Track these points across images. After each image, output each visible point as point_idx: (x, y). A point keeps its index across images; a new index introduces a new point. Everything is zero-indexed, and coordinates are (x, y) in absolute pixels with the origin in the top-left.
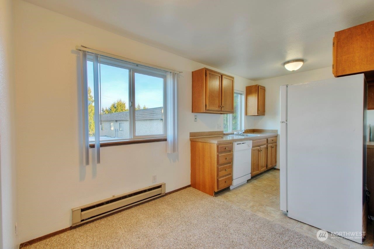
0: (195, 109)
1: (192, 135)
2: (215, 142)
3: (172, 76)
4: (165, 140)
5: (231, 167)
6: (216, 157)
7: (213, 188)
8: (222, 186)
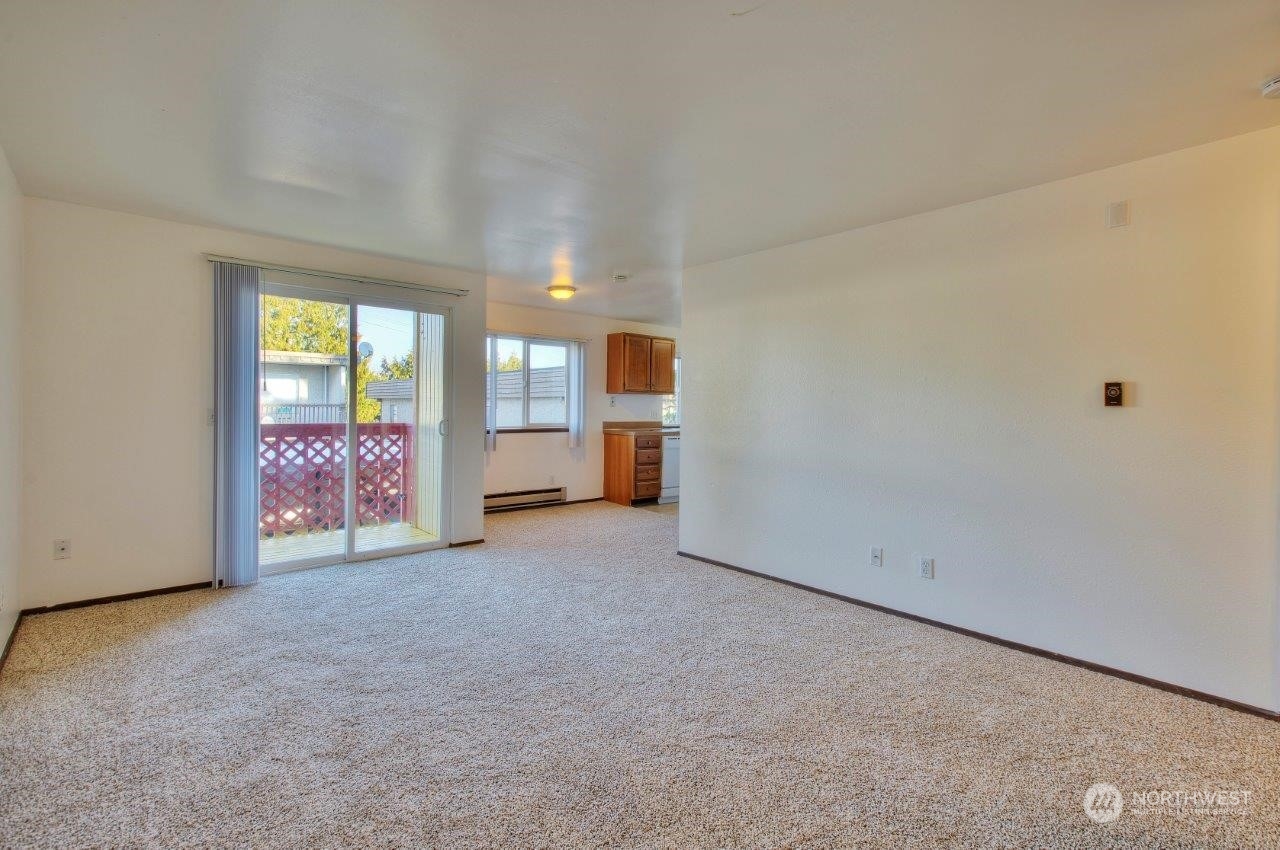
0: (611, 388)
1: (607, 425)
2: (632, 434)
3: (576, 348)
4: (567, 430)
5: (658, 470)
6: (633, 453)
7: (630, 495)
8: (643, 493)
